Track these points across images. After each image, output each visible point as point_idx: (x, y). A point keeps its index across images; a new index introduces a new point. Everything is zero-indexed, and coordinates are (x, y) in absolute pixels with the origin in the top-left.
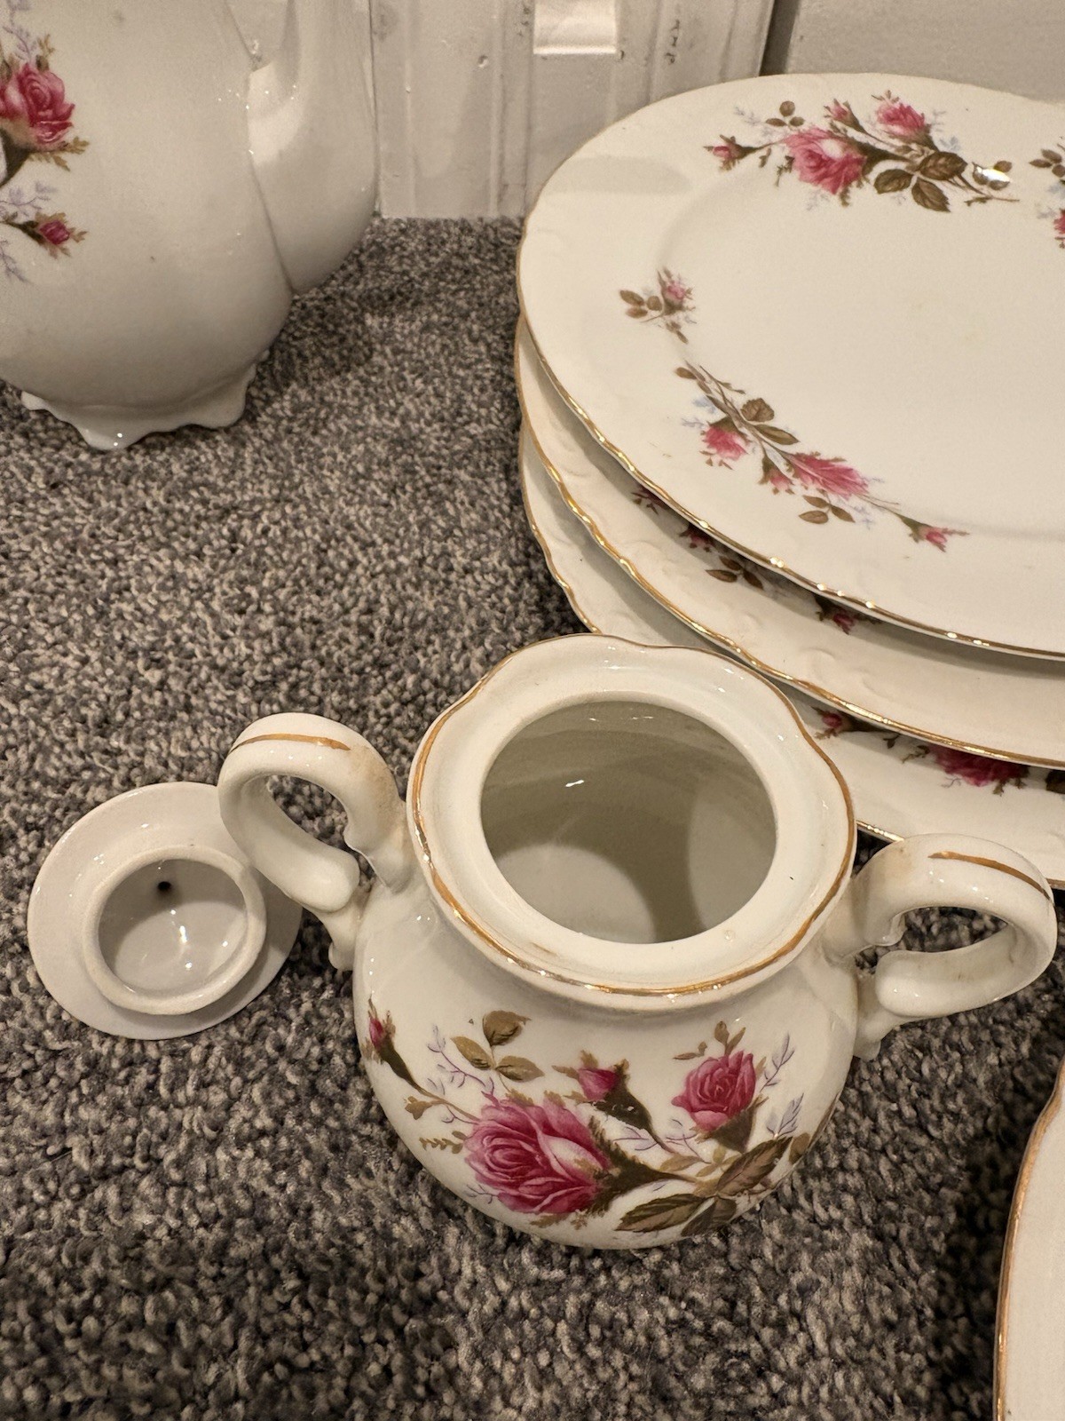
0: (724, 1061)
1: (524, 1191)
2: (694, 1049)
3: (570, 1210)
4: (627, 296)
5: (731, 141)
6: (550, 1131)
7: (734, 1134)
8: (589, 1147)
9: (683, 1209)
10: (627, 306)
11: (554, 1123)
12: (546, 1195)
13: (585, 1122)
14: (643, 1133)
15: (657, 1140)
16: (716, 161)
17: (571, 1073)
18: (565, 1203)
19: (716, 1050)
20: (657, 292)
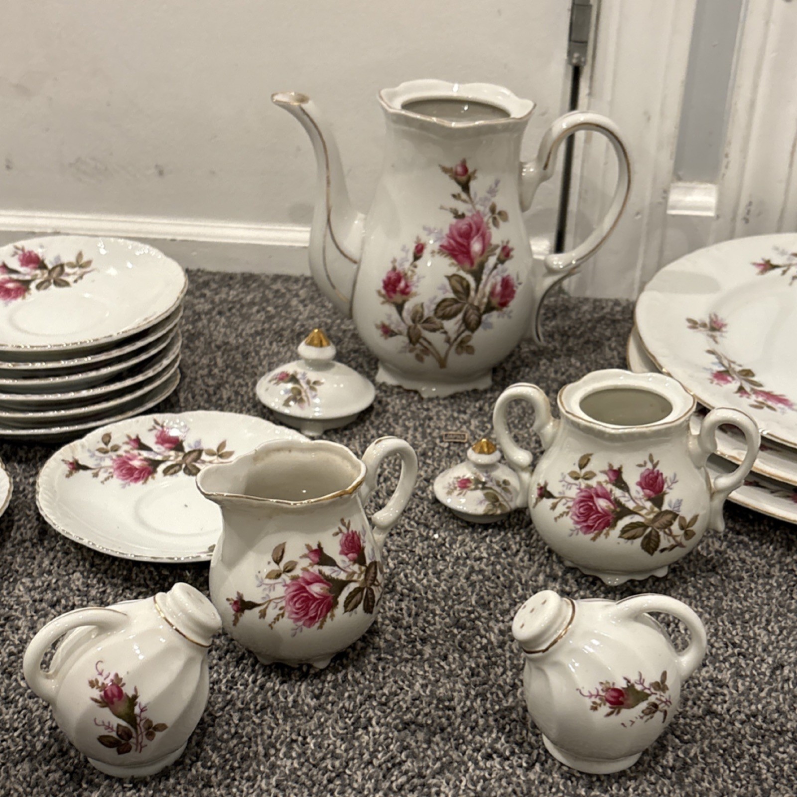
0: (652, 472)
1: (590, 523)
2: (642, 463)
3: (604, 528)
4: (689, 320)
5: (768, 262)
6: (598, 496)
7: (657, 502)
8: (610, 500)
9: (641, 529)
10: (688, 324)
11: (599, 493)
12: (595, 522)
13: (609, 491)
14: (627, 494)
15: (632, 498)
16: (757, 270)
17: (605, 473)
18: (602, 525)
19: (650, 466)
20: (707, 321)
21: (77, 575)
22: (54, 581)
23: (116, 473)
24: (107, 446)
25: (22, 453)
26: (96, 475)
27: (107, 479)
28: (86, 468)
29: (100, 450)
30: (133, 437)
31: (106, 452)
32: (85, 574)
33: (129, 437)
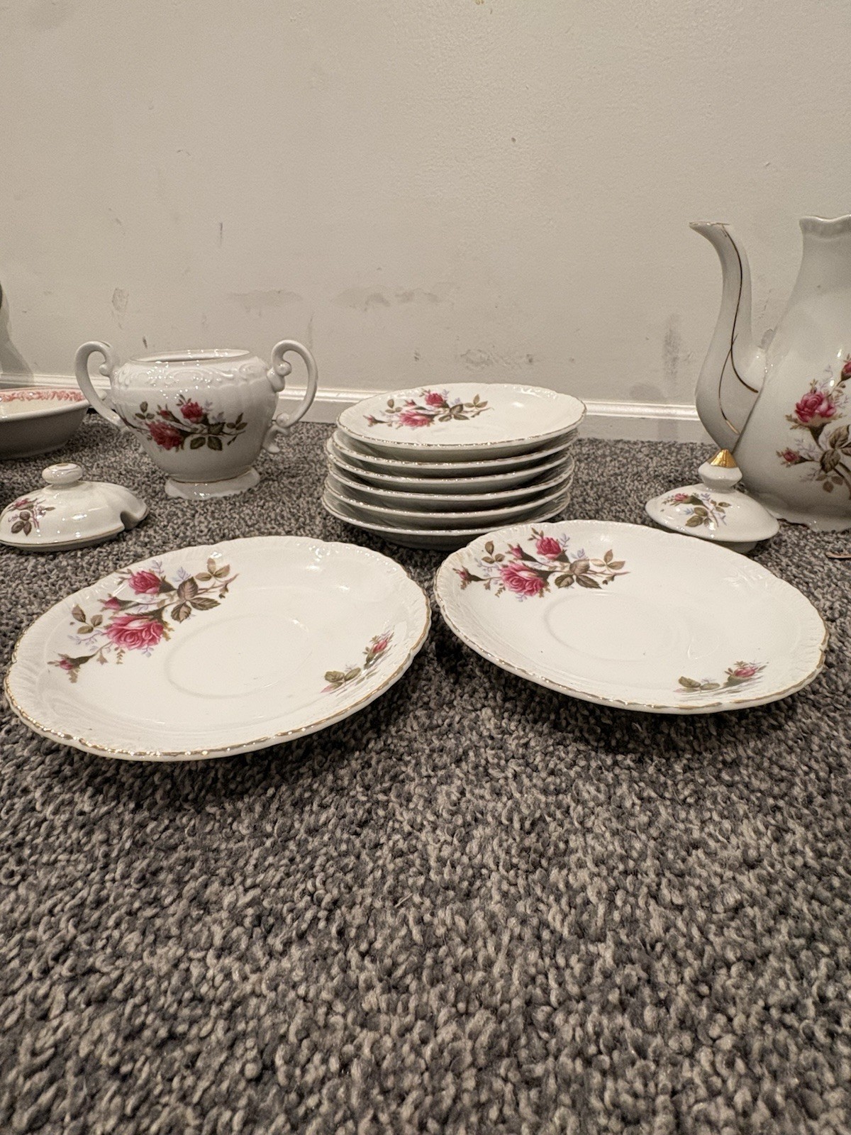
21: (486, 713)
22: (457, 719)
23: (507, 585)
24: (492, 555)
25: (417, 558)
26: (488, 586)
27: (500, 591)
28: (477, 579)
29: (486, 559)
30: (515, 547)
31: (492, 562)
32: (497, 711)
33: (510, 546)
